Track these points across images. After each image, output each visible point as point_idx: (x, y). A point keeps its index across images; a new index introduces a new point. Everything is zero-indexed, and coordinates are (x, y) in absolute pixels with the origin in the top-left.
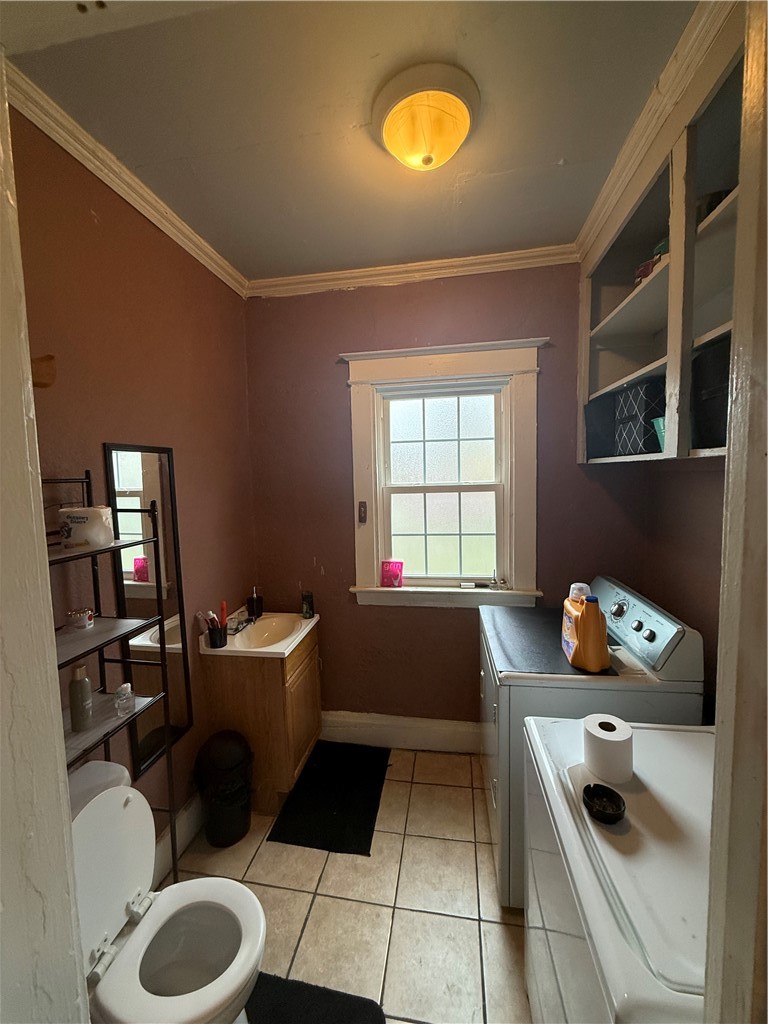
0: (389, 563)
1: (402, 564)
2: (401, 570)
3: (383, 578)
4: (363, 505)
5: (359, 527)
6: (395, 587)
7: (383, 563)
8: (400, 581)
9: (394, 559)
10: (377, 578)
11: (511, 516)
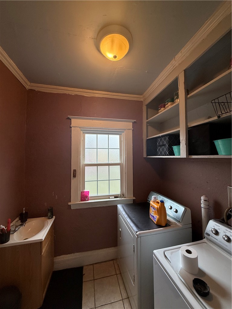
0: (84, 192)
1: (89, 192)
2: (88, 194)
3: (81, 198)
4: (75, 171)
5: (73, 179)
6: (86, 201)
7: (82, 192)
8: (88, 198)
9: (86, 190)
10: (79, 198)
11: (125, 173)
